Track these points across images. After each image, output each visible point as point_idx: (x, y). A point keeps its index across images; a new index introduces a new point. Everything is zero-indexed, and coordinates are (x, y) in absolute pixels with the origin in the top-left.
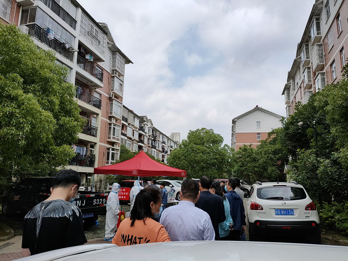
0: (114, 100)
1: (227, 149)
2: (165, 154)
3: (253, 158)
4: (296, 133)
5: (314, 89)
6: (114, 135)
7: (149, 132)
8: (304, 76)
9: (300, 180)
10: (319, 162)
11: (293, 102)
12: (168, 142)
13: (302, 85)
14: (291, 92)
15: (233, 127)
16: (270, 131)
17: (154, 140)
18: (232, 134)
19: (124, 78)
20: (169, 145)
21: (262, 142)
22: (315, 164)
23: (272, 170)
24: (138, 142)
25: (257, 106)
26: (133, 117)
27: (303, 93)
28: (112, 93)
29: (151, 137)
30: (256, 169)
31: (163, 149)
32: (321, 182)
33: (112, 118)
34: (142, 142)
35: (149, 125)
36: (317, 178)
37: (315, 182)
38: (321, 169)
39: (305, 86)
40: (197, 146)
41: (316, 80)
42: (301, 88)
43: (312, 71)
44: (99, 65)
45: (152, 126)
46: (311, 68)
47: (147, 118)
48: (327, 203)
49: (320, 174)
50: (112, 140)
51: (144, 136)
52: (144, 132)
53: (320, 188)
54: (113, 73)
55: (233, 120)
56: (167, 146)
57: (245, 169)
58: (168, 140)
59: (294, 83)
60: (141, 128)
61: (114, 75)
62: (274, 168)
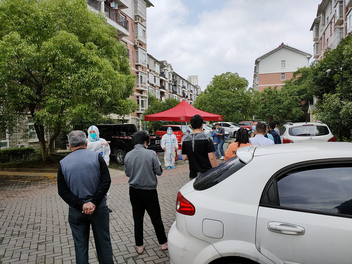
0: (139, 48)
1: (252, 92)
2: (185, 99)
3: (278, 100)
4: (324, 78)
5: (346, 25)
6: (141, 83)
7: (169, 77)
8: (336, 11)
9: (324, 120)
10: (342, 104)
11: (321, 39)
12: (188, 86)
13: (333, 21)
14: (321, 27)
15: (255, 67)
16: (296, 70)
17: (175, 86)
18: (255, 75)
19: (146, 24)
20: (189, 90)
21: (286, 82)
22: (339, 106)
23: (296, 111)
24: (160, 88)
25: (283, 44)
26: (154, 62)
27: (333, 29)
28: (136, 41)
29: (171, 83)
30: (280, 111)
31: (184, 93)
32: (342, 121)
33: (139, 66)
34: (163, 87)
35: (170, 70)
36: (339, 118)
37: (337, 121)
38: (344, 110)
39: (336, 21)
40: (223, 91)
41: (348, 17)
42: (331, 23)
43: (345, 6)
44: (122, 12)
45: (172, 70)
46: (344, 2)
47: (166, 63)
48: (346, 138)
49: (342, 115)
50: (141, 88)
51: (165, 82)
52: (165, 78)
53: (341, 126)
54: (136, 19)
55: (256, 61)
56: (187, 90)
57: (267, 110)
58: (188, 85)
59: (325, 18)
60: (162, 74)
61: (137, 21)
62: (298, 109)
